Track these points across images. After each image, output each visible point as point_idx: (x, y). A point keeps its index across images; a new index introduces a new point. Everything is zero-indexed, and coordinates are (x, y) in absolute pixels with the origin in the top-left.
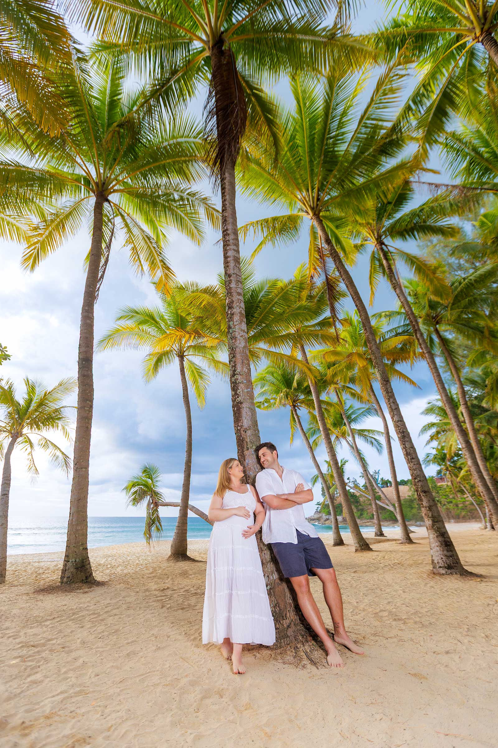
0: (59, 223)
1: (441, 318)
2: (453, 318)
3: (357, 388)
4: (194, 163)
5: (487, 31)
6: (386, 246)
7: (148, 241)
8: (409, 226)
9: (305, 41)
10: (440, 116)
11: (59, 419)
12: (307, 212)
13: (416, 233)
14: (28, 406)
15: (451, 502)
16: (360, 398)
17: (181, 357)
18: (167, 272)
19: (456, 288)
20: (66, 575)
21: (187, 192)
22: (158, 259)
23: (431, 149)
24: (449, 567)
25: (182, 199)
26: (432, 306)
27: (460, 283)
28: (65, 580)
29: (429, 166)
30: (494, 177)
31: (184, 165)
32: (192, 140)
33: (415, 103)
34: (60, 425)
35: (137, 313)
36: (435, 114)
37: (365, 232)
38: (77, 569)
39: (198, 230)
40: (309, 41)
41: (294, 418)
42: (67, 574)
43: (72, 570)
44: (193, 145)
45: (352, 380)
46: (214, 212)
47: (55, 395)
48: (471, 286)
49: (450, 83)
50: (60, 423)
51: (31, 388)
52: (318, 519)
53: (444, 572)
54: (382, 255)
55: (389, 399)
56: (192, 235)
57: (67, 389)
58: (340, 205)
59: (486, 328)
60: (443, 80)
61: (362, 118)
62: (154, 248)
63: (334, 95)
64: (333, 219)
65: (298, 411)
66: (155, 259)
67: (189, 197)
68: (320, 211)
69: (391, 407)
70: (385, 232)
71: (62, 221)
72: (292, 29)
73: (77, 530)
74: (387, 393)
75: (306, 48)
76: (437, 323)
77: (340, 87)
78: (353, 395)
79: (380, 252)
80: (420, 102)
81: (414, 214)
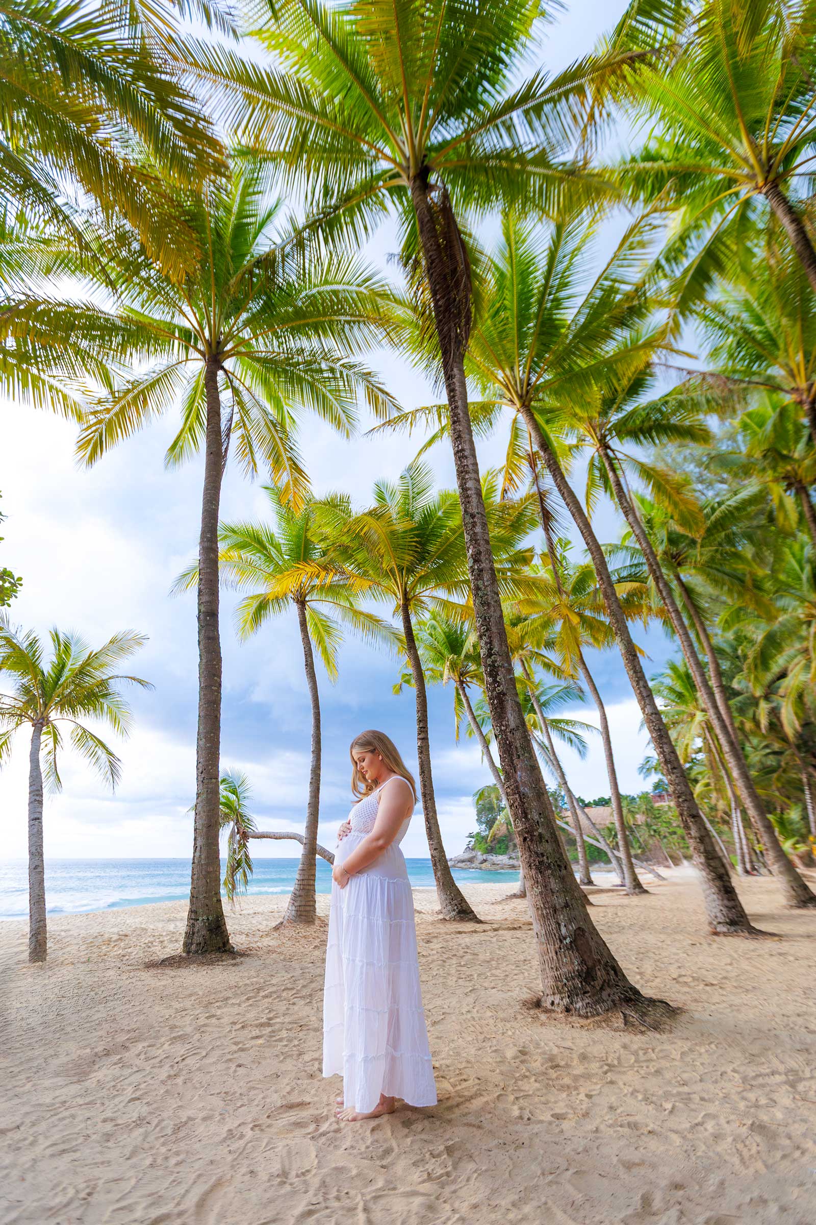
0: (138, 394)
1: (686, 558)
2: (705, 558)
3: (554, 656)
4: (362, 325)
5: (773, 181)
6: (613, 451)
7: (272, 429)
8: (646, 425)
9: (534, 174)
10: (701, 280)
11: (105, 696)
12: (511, 401)
13: (654, 434)
14: (59, 676)
15: (675, 833)
16: (558, 671)
17: (302, 603)
18: (297, 475)
19: (708, 516)
20: (195, 941)
21: (342, 362)
22: (284, 457)
23: (686, 323)
24: (732, 923)
25: (332, 370)
26: (673, 540)
27: (713, 510)
28: (193, 947)
29: (682, 346)
30: (768, 366)
31: (347, 326)
32: (354, 288)
33: (668, 260)
34: (105, 706)
35: (234, 531)
36: (693, 277)
37: (582, 429)
38: (210, 930)
39: (348, 416)
40: (539, 174)
41: (460, 700)
42: (197, 939)
43: (204, 932)
44: (355, 296)
45: (550, 644)
46: (380, 393)
47: (103, 659)
48: (732, 515)
49: (718, 239)
50: (106, 703)
51: (64, 647)
52: (471, 860)
53: (725, 929)
54: (607, 465)
55: (638, 682)
56: (338, 422)
57: (122, 649)
58: (557, 393)
59: (748, 576)
60: (708, 235)
61: (600, 278)
62: (281, 439)
63: (562, 243)
64: (543, 411)
65: (467, 689)
66: (280, 456)
67: (344, 370)
68: (531, 400)
69: (640, 693)
70: (610, 430)
71: (142, 391)
72: (521, 158)
73: (209, 873)
74: (635, 672)
75: (535, 183)
76: (679, 564)
77: (570, 233)
78: (547, 666)
79: (604, 459)
80: (675, 259)
81: (654, 407)
